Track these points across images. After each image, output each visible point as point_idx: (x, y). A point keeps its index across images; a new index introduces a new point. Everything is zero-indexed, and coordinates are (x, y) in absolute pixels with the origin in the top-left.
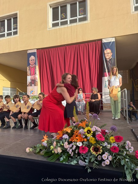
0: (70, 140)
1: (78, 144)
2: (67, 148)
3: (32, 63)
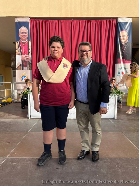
3: (23, 38)
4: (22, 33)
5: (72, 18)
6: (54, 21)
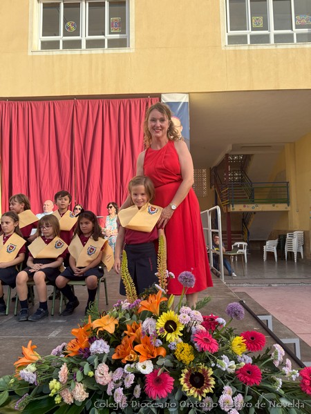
0: (114, 357)
1: (139, 367)
2: (106, 383)
5: (75, 96)
6: (40, 104)
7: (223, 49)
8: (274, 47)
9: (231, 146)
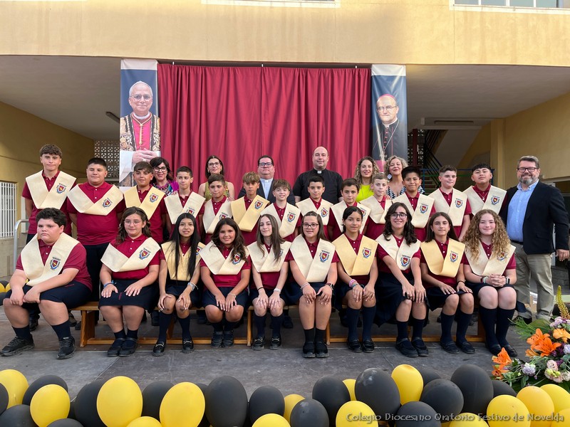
3: (139, 108)
4: (139, 97)
5: (262, 63)
6: (218, 70)
7: (451, 9)
8: (511, 11)
9: (423, 120)
